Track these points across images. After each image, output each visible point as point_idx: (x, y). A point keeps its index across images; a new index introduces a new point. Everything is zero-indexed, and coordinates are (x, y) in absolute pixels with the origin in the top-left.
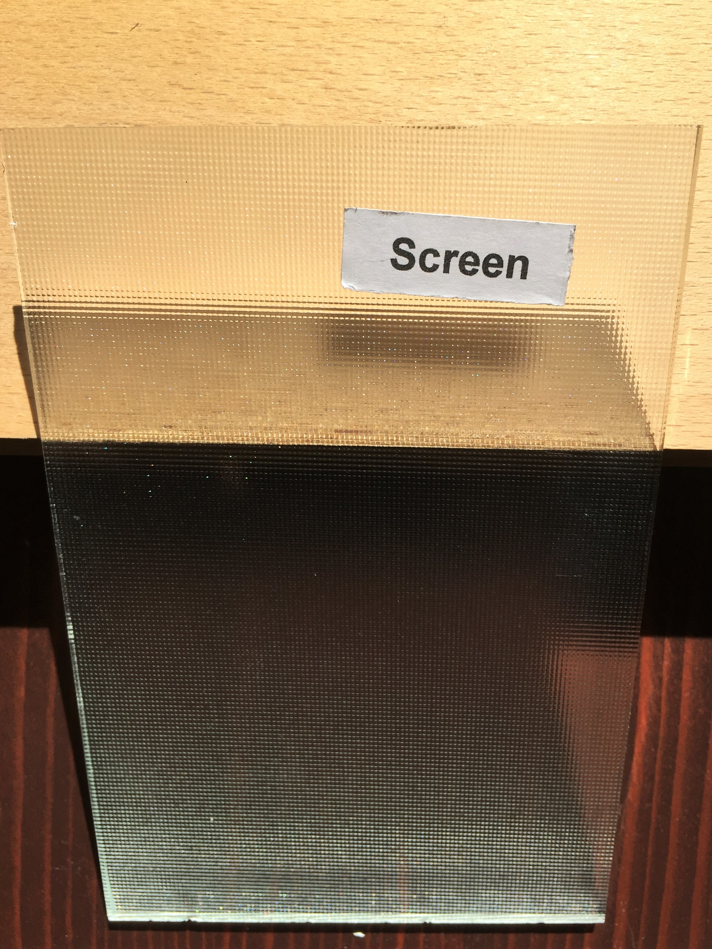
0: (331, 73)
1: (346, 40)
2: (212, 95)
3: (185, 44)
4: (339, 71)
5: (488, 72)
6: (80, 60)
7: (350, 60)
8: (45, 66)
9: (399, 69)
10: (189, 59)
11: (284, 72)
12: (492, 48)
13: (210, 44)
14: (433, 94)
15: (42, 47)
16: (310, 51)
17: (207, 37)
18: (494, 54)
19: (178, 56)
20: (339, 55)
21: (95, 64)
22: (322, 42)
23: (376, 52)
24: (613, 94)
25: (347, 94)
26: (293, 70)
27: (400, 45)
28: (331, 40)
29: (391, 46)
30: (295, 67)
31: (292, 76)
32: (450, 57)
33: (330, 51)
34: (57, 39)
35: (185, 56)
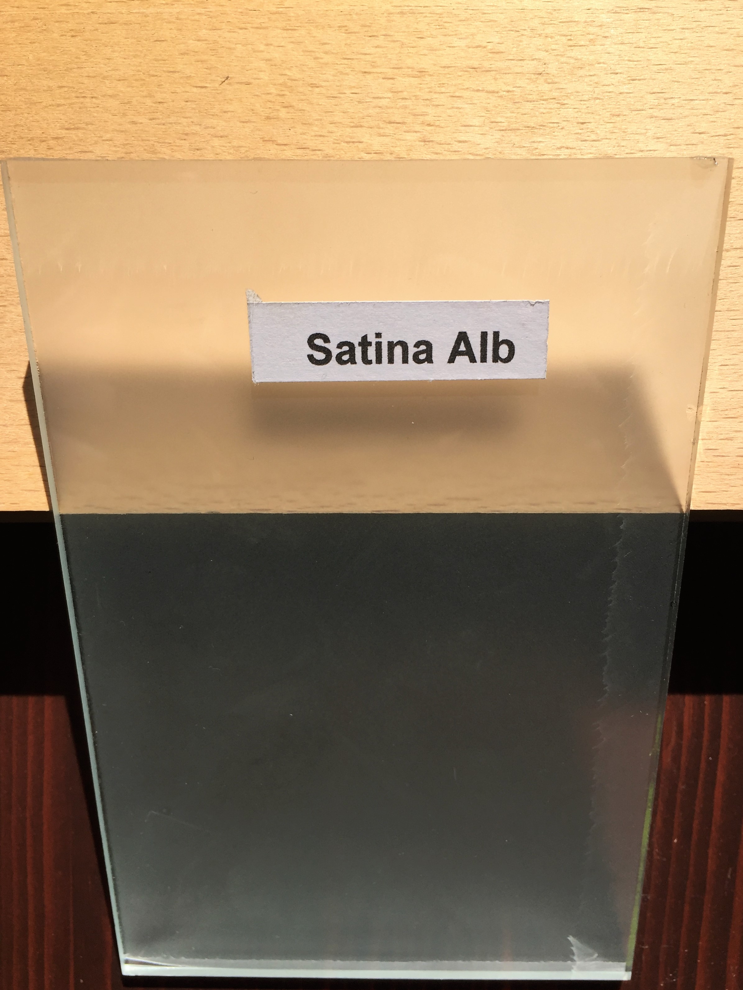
0: (429, 125)
1: (443, 90)
2: (308, 151)
3: (278, 97)
4: (437, 123)
5: (592, 120)
6: (169, 116)
7: (448, 111)
8: (134, 123)
9: (499, 119)
10: (283, 113)
11: (382, 126)
12: (595, 96)
13: (302, 97)
14: (535, 145)
15: (129, 103)
16: (408, 103)
17: (301, 89)
18: (597, 101)
19: (270, 110)
20: (438, 105)
21: (185, 120)
22: (418, 93)
23: (475, 102)
24: (722, 140)
25: (446, 147)
26: (390, 123)
27: (499, 94)
28: (427, 90)
29: (490, 95)
30: (393, 119)
31: (389, 129)
32: (552, 106)
33: (428, 102)
34: (144, 94)
35: (278, 110)
